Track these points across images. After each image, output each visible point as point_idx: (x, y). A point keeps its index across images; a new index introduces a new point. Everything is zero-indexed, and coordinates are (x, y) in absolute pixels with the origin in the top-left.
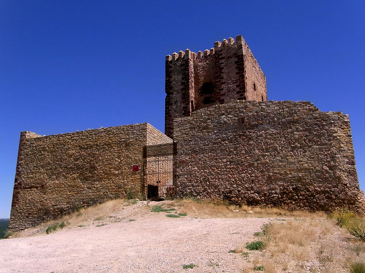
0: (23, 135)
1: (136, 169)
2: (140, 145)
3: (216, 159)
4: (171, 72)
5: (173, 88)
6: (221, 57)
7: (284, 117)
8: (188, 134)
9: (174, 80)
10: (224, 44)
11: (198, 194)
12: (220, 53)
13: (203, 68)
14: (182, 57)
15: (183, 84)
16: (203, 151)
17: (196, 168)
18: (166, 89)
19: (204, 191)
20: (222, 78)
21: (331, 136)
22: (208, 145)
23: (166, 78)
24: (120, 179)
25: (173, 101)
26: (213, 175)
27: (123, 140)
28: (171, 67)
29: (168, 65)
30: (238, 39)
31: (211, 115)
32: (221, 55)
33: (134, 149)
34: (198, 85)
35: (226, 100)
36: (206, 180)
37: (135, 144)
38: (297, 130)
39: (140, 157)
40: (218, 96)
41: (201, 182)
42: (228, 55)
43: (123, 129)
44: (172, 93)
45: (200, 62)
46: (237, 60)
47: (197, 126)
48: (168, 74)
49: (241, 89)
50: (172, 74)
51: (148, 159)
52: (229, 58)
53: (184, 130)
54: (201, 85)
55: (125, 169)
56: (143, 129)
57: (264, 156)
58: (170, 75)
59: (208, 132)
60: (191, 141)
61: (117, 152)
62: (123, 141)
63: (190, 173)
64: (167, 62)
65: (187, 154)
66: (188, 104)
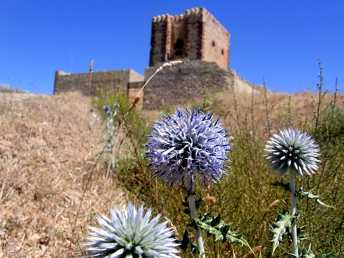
0: (57, 73)
2: (126, 82)
4: (155, 31)
5: (156, 43)
6: (188, 22)
9: (157, 37)
10: (191, 12)
13: (178, 29)
14: (163, 20)
15: (162, 40)
16: (158, 86)
18: (151, 43)
20: (188, 38)
21: (224, 81)
23: (152, 35)
25: (155, 52)
28: (156, 27)
29: (154, 25)
30: (201, 10)
32: (189, 20)
33: (123, 84)
34: (173, 42)
35: (189, 53)
38: (208, 77)
40: (184, 50)
42: (193, 21)
44: (155, 46)
45: (176, 24)
46: (198, 26)
49: (199, 46)
50: (156, 33)
51: (130, 90)
52: (194, 23)
54: (175, 41)
56: (128, 73)
57: (189, 90)
58: (154, 33)
64: (153, 23)
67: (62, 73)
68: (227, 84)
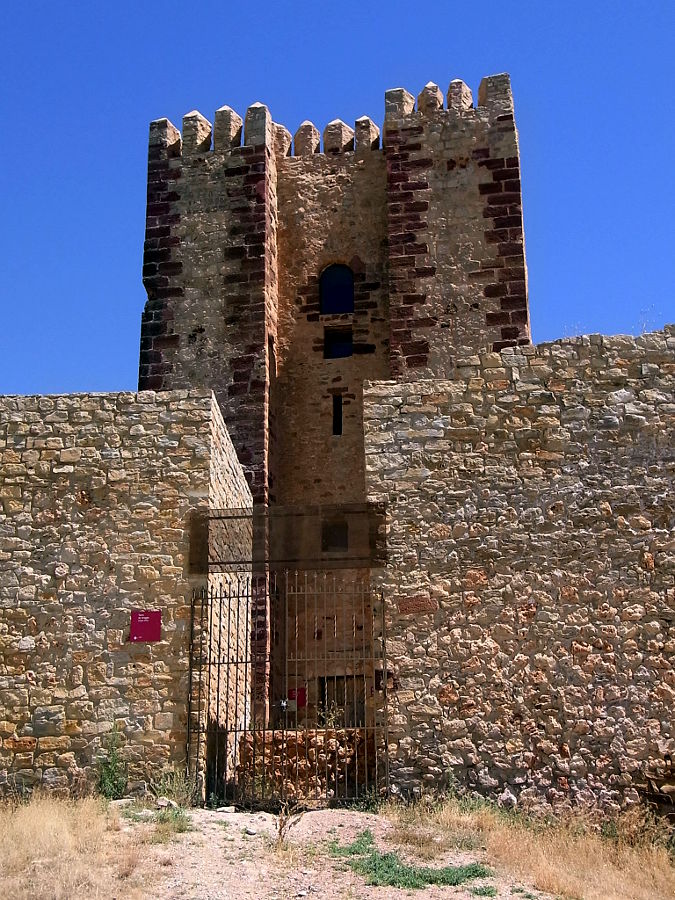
1: (145, 628)
2: (172, 505)
3: (594, 602)
4: (174, 196)
5: (185, 271)
6: (413, 155)
8: (440, 465)
9: (192, 233)
10: (427, 103)
11: (506, 778)
12: (412, 141)
13: (323, 198)
14: (233, 134)
15: (232, 253)
16: (523, 557)
17: (490, 643)
18: (147, 271)
19: (535, 765)
20: (422, 249)
22: (547, 527)
23: (149, 222)
24: (46, 683)
25: (182, 328)
26: (579, 682)
27: (70, 469)
28: (177, 175)
29: (161, 162)
30: (494, 89)
31: (558, 380)
32: (417, 147)
33: (139, 524)
34: (297, 272)
35: (438, 345)
36: (544, 705)
37: (143, 498)
39: (173, 565)
40: (400, 324)
41: (518, 716)
42: (450, 155)
43: (71, 410)
44: (178, 292)
45: (308, 170)
46: (490, 180)
47: (490, 429)
48: (161, 202)
49: (505, 303)
50: (179, 207)
52: (451, 164)
53: (423, 441)
54: (310, 271)
55: (80, 627)
56: (185, 422)
58: (167, 208)
59: (546, 464)
60: (461, 499)
61: (33, 535)
62: (68, 475)
63: (456, 666)
64: (156, 148)
65: (437, 567)
66: (257, 348)
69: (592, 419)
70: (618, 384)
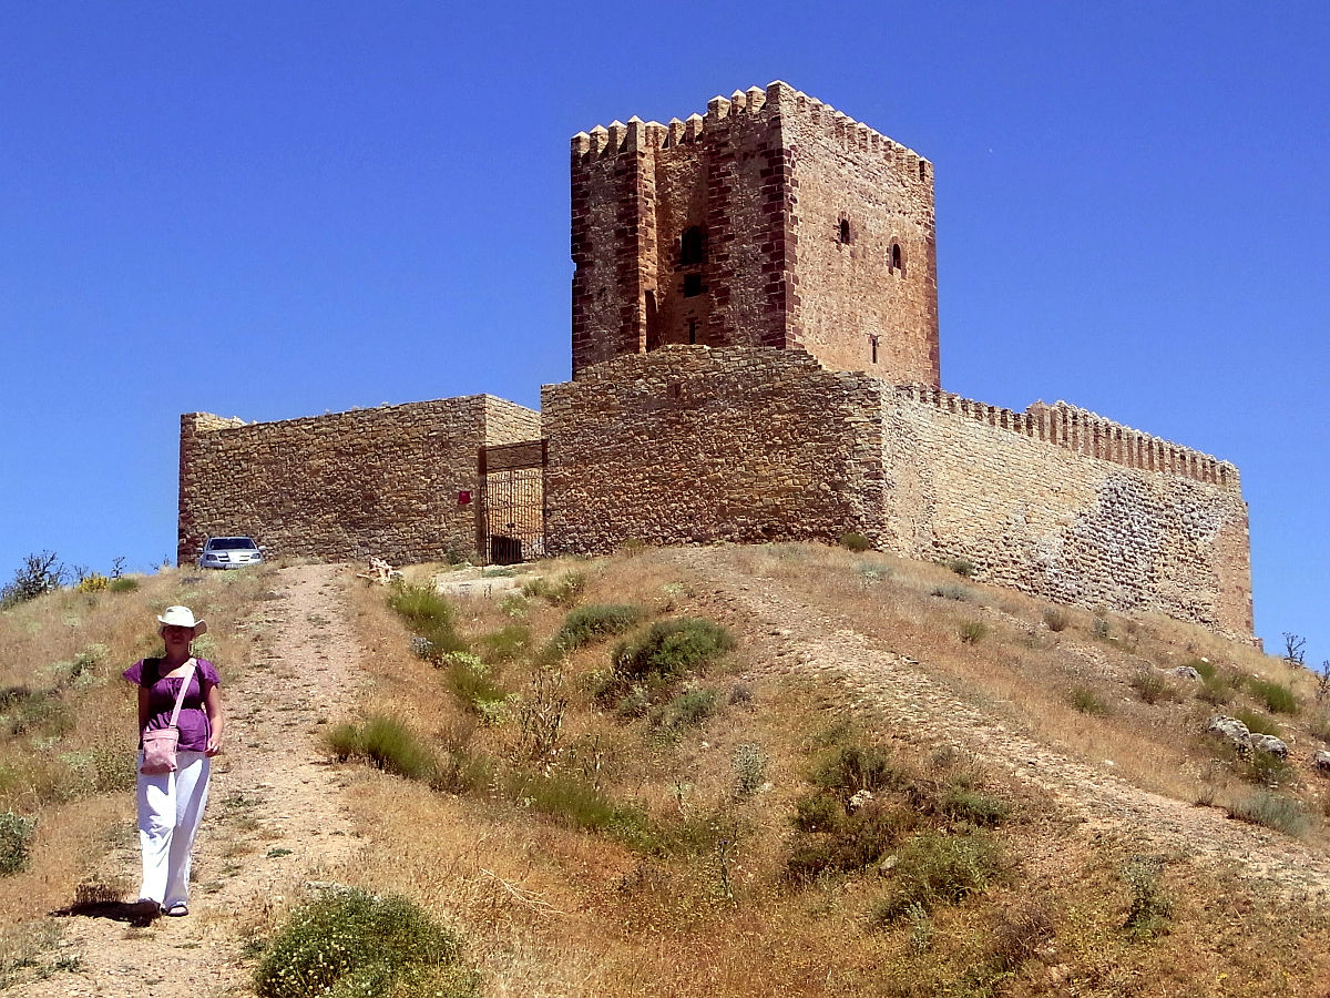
0: (187, 421)
1: (464, 498)
2: (473, 446)
3: (625, 474)
4: (586, 194)
5: (595, 248)
6: (724, 151)
7: (757, 383)
8: (569, 420)
9: (597, 221)
10: (734, 108)
11: (588, 547)
12: (723, 140)
13: (684, 179)
14: (620, 143)
15: (620, 234)
16: (598, 457)
17: (585, 494)
18: (574, 250)
19: (599, 541)
20: (727, 221)
21: (841, 423)
22: (608, 444)
23: (573, 214)
24: (432, 522)
25: (593, 289)
26: (617, 507)
27: (435, 433)
28: (587, 177)
29: (580, 165)
30: (773, 93)
32: (726, 144)
33: (460, 455)
34: (668, 236)
36: (604, 517)
37: (462, 444)
38: (780, 410)
39: (474, 472)
41: (594, 523)
42: (745, 148)
43: (434, 407)
44: (591, 264)
45: (675, 158)
46: (767, 167)
47: (589, 402)
48: (579, 200)
49: (773, 257)
50: (590, 201)
51: (490, 476)
52: (746, 155)
55: (442, 499)
56: (476, 409)
57: (714, 465)
58: (583, 203)
59: (609, 416)
60: (576, 435)
61: (424, 463)
62: (434, 436)
63: (573, 505)
64: (575, 157)
65: (568, 464)
66: (635, 300)
67: (209, 421)
68: (855, 433)
69: (628, 394)
70: (640, 376)
